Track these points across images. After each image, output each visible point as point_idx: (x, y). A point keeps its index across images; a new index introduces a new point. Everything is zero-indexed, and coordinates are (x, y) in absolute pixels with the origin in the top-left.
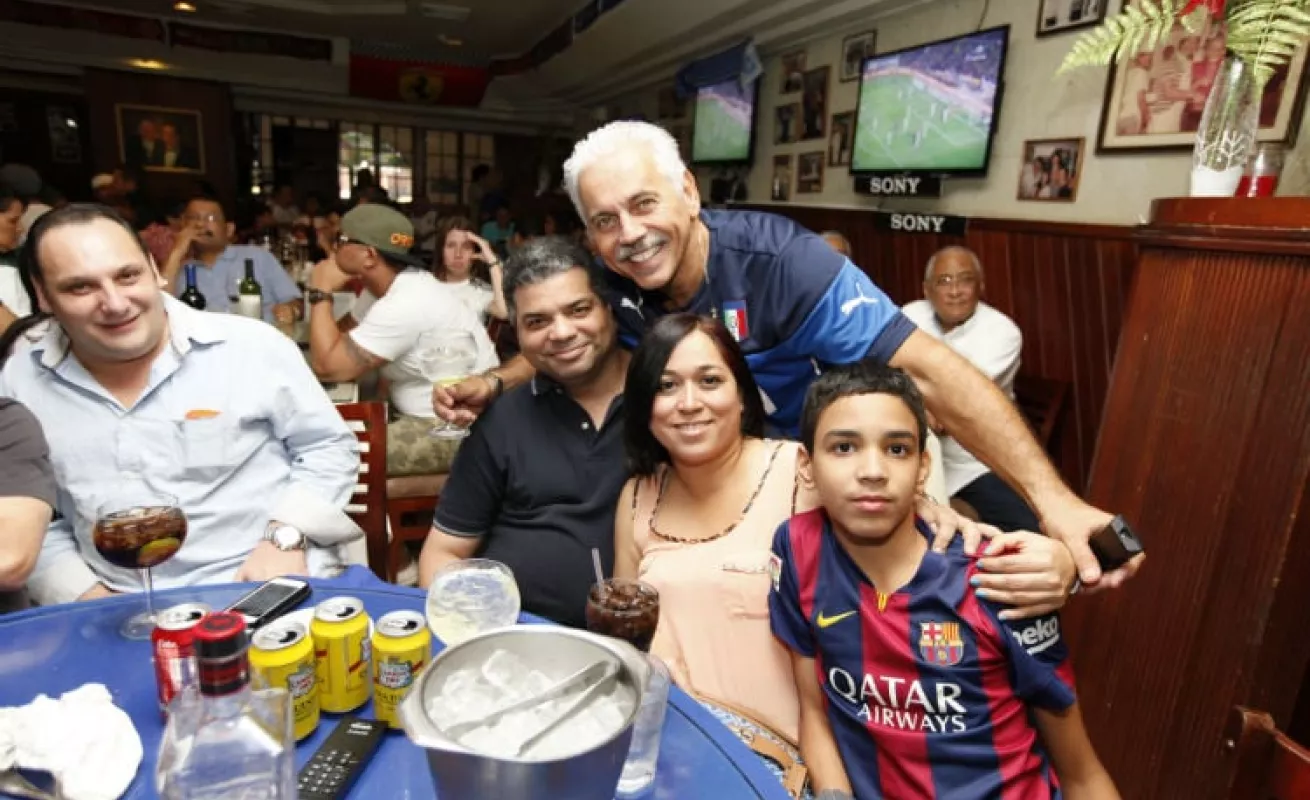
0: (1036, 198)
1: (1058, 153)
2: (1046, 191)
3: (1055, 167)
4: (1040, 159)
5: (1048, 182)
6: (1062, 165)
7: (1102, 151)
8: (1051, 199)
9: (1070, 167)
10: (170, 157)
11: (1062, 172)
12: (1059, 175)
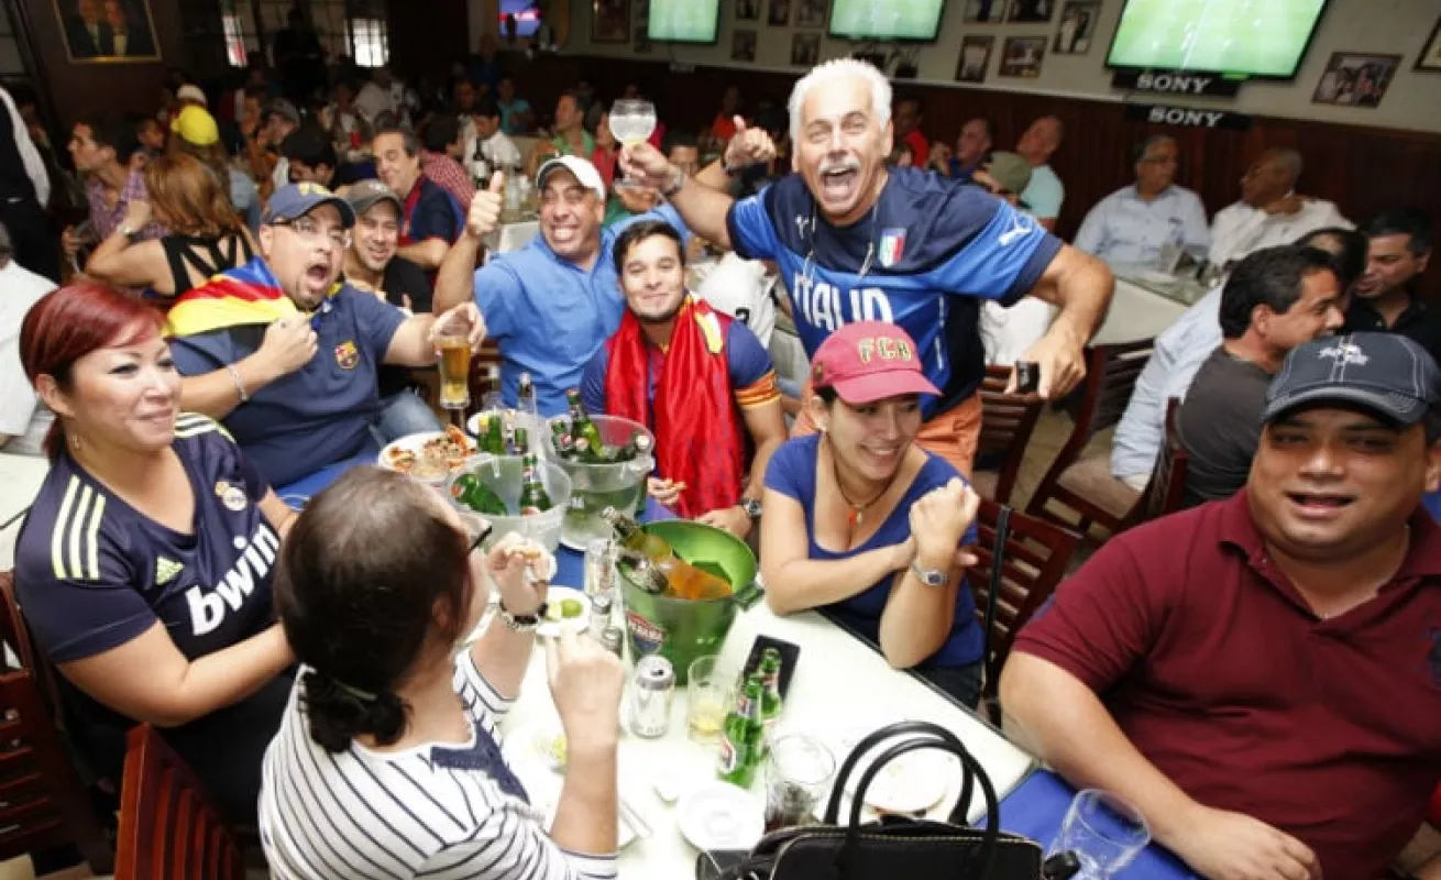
0: (1333, 101)
1: (1368, 66)
2: (1346, 97)
3: (1362, 78)
4: (1347, 70)
5: (1350, 90)
6: (1371, 76)
7: (1419, 66)
8: (1351, 104)
9: (1379, 80)
10: (120, 42)
11: (1369, 83)
12: (1364, 86)
